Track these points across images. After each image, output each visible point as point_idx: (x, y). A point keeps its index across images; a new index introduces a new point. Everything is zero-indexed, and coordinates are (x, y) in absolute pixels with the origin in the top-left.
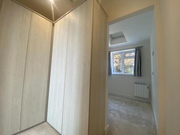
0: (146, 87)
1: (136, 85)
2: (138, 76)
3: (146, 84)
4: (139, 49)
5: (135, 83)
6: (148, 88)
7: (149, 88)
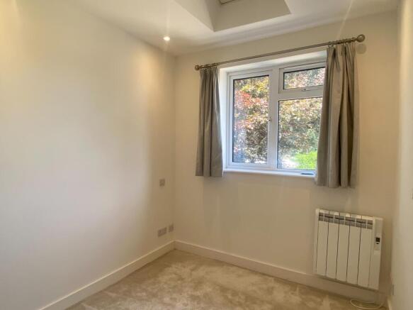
0: (368, 235)
1: (323, 224)
2: (339, 183)
3: (371, 223)
4: (345, 52)
5: (320, 215)
6: (378, 240)
7: (385, 242)
